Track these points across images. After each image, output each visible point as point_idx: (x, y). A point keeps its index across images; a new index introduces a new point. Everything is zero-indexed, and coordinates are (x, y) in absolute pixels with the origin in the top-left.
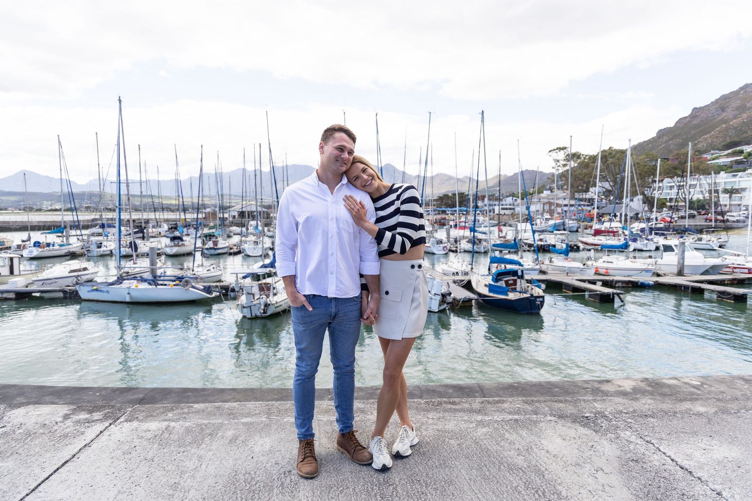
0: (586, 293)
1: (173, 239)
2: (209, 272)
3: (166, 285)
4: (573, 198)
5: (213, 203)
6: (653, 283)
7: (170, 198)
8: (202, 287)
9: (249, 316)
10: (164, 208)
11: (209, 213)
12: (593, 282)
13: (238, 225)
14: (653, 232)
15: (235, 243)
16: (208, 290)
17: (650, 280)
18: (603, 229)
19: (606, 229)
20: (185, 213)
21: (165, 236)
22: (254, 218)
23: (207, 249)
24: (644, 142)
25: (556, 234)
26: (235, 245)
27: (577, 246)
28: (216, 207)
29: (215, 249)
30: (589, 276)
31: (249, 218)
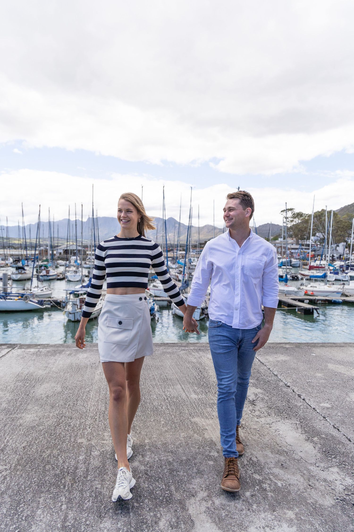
0: (297, 308)
1: (18, 268)
2: (42, 291)
3: (12, 299)
4: (297, 243)
5: (45, 243)
6: (341, 301)
7: (15, 239)
8: (37, 301)
9: (73, 319)
10: (11, 247)
11: (42, 250)
12: (302, 301)
13: (62, 259)
14: (349, 268)
15: (61, 272)
16: (41, 303)
17: (340, 299)
18: (315, 265)
19: (317, 266)
20: (26, 250)
21: (10, 266)
22: (75, 254)
23: (42, 276)
24: (349, 205)
25: (283, 269)
26: (61, 274)
27: (297, 277)
28: (47, 246)
29: (48, 276)
30: (300, 296)
31: (71, 254)
